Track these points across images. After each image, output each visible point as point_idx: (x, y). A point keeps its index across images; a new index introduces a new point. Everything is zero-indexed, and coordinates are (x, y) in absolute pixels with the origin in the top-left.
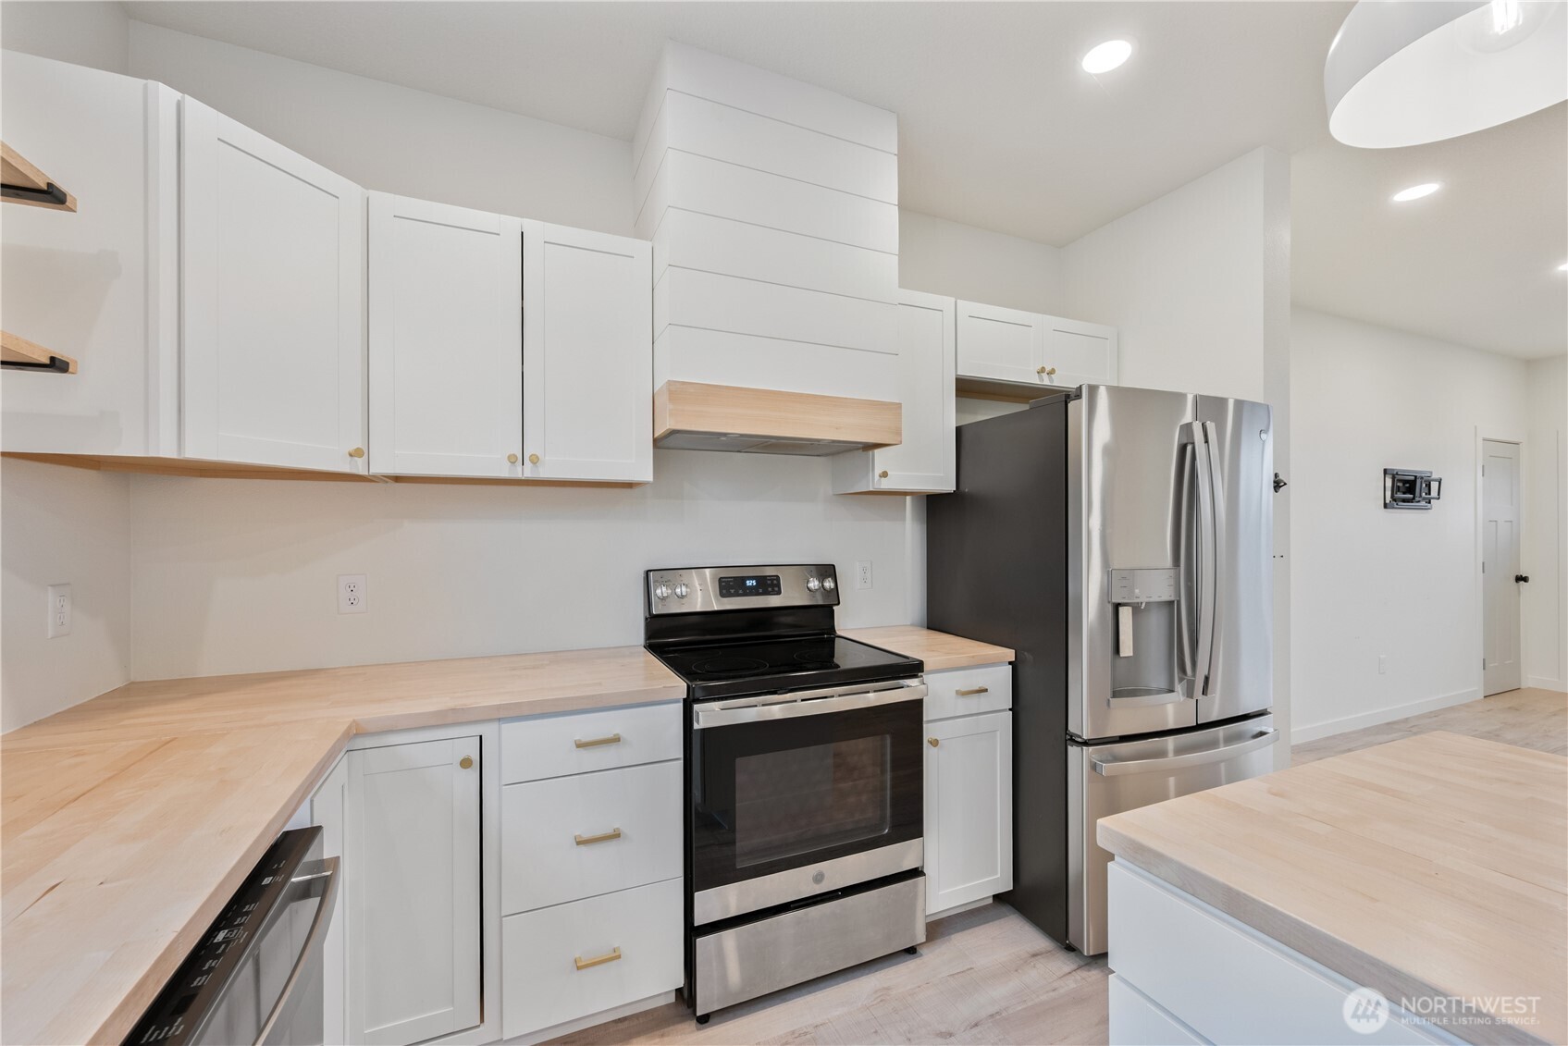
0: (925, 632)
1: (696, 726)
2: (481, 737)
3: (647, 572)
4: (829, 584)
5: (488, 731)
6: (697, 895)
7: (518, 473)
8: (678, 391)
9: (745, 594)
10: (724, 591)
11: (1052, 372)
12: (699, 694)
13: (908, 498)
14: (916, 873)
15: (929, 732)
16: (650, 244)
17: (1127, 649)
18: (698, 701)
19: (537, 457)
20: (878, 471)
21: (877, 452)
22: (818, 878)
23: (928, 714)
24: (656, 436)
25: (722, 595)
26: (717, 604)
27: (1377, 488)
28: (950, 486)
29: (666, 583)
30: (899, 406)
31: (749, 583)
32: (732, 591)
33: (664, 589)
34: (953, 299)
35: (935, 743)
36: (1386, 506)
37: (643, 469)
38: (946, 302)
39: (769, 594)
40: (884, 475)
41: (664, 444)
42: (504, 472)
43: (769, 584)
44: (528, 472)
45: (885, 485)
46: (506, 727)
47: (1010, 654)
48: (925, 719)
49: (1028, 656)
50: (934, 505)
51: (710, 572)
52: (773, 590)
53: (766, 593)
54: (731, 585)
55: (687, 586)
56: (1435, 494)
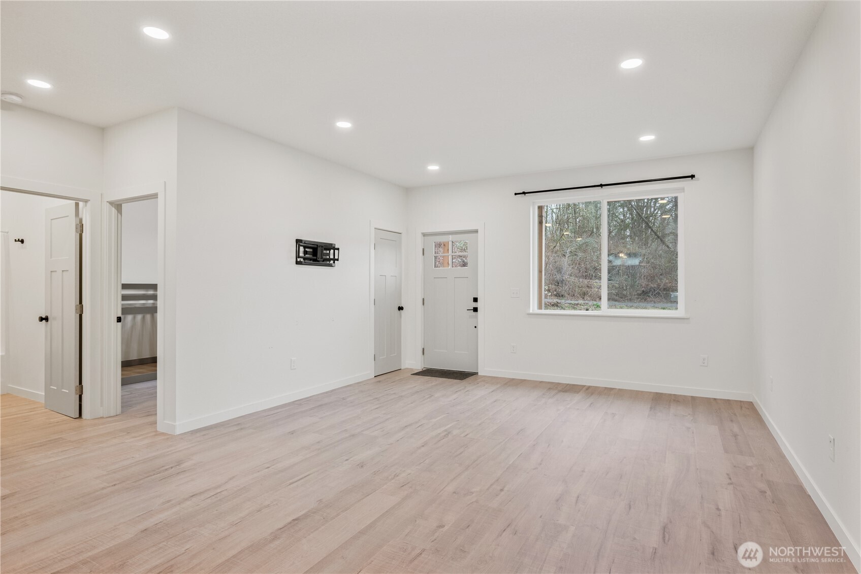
27: (292, 252)
36: (297, 263)
56: (336, 257)
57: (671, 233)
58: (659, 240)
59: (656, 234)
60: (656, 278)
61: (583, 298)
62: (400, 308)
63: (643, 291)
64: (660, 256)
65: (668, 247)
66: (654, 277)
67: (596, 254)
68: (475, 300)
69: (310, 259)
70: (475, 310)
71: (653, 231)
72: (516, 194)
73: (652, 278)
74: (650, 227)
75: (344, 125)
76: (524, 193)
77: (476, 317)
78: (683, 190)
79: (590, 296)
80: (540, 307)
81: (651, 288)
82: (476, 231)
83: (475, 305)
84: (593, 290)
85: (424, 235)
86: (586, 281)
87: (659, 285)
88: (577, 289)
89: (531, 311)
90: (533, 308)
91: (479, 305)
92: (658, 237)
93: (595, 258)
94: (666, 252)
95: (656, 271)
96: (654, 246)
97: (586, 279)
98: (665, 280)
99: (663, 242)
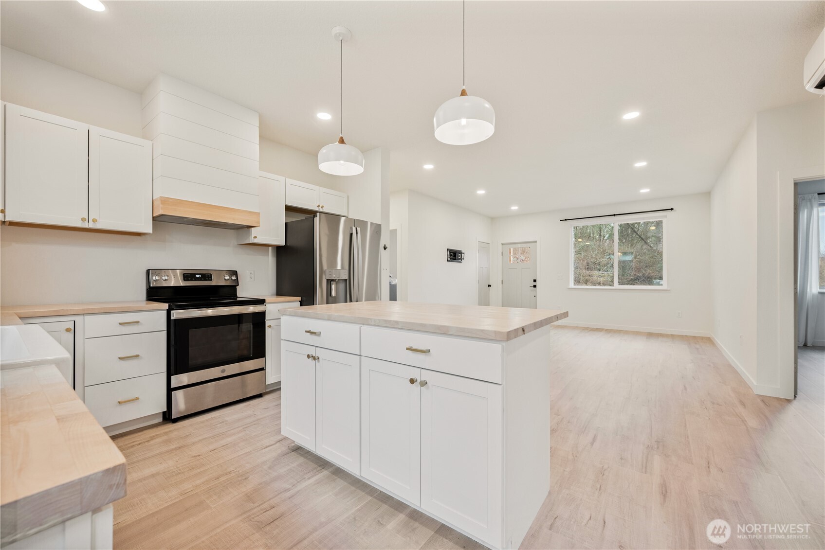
0: (276, 296)
1: (172, 318)
2: (74, 321)
3: (148, 271)
4: (234, 278)
5: (78, 319)
6: (172, 377)
7: (86, 225)
8: (164, 201)
9: (195, 280)
10: (186, 279)
11: (322, 207)
12: (173, 307)
13: (270, 248)
14: (262, 369)
15: (267, 323)
16: (151, 143)
17: (333, 294)
18: (173, 310)
19: (96, 220)
20: (253, 236)
21: (252, 229)
22: (223, 371)
23: (267, 317)
24: (154, 215)
25: (184, 280)
26: (182, 283)
27: (445, 255)
28: (283, 244)
29: (158, 275)
30: (259, 213)
31: (197, 276)
32: (190, 279)
33: (157, 277)
34: (284, 178)
35: (270, 326)
36: (448, 261)
37: (148, 228)
38: (282, 179)
39: (207, 280)
40: (255, 237)
41: (158, 220)
42: (79, 224)
43: (206, 276)
44: (91, 225)
45: (256, 241)
46: (87, 318)
47: (299, 299)
48: (266, 319)
49: (304, 298)
50: (279, 250)
51: (179, 272)
52: (209, 279)
53: (205, 280)
54: (187, 276)
55: (168, 276)
56: (463, 258)
57: (653, 236)
58: (643, 242)
59: (640, 237)
60: (641, 269)
61: (586, 284)
62: (489, 286)
63: (632, 279)
64: (645, 254)
65: (651, 247)
66: (640, 269)
67: (595, 253)
68: (535, 281)
69: (453, 259)
70: (535, 286)
71: (638, 235)
72: (561, 220)
73: (639, 270)
74: (636, 232)
75: (481, 192)
76: (566, 220)
77: (536, 291)
78: (666, 216)
79: (592, 283)
80: (575, 284)
81: (638, 276)
82: (536, 242)
83: (535, 284)
84: (593, 278)
85: (503, 244)
86: (588, 272)
87: (644, 275)
88: (581, 278)
89: (570, 287)
90: (572, 284)
91: (537, 284)
92: (643, 239)
93: (594, 256)
94: (649, 250)
95: (642, 264)
96: (639, 246)
97: (588, 270)
98: (649, 271)
99: (646, 242)
